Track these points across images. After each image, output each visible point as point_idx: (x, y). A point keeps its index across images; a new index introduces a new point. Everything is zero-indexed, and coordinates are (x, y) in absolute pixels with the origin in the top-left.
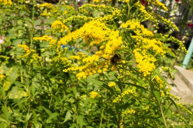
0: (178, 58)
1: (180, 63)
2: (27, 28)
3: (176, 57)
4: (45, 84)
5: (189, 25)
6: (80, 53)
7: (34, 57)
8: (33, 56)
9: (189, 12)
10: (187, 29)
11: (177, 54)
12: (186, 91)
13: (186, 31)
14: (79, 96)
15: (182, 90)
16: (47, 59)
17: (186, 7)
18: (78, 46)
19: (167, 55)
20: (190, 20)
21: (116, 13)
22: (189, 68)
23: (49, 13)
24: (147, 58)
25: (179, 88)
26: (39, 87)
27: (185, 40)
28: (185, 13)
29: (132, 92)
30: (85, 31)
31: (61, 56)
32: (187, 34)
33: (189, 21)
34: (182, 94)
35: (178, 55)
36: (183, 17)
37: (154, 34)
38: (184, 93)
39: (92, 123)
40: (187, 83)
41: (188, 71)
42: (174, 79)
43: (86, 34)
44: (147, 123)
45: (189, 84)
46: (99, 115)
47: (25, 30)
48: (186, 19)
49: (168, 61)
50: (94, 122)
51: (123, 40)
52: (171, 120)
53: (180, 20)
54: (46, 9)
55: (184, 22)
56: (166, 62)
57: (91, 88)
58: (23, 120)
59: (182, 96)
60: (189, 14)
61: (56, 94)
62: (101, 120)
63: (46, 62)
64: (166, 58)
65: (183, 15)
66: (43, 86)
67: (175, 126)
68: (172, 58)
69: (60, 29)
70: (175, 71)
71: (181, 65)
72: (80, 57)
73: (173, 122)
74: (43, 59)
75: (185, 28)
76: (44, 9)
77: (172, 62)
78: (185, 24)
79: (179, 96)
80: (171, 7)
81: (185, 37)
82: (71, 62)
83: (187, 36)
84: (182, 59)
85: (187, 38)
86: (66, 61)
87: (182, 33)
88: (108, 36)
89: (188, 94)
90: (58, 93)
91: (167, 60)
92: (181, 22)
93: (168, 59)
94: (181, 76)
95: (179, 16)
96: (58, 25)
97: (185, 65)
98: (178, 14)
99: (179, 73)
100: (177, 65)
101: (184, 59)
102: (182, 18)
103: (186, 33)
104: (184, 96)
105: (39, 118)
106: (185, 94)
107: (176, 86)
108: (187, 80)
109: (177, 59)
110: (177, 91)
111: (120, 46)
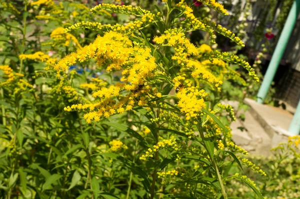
0: (251, 87)
1: (253, 94)
2: (12, 39)
3: (248, 84)
4: (42, 127)
5: (267, 35)
6: (96, 79)
7: (21, 85)
8: (19, 84)
9: (268, 16)
10: (264, 42)
11: (248, 80)
12: (262, 139)
13: (263, 45)
14: (95, 146)
15: (256, 136)
16: (45, 88)
17: (263, 7)
18: (94, 68)
19: (233, 83)
20: (269, 28)
21: (147, 18)
22: (267, 102)
23: (48, 15)
24: (193, 90)
25: (251, 133)
26: (31, 133)
27: (261, 58)
28: (262, 17)
29: (170, 144)
30: (97, 49)
31: (63, 85)
32: (265, 50)
33: (268, 30)
34: (256, 143)
35: (250, 83)
36: (259, 22)
37: (213, 49)
38: (260, 140)
39: (113, 190)
40: (264, 125)
41: (265, 106)
42: (243, 120)
43: (99, 53)
44: (197, 190)
45: (268, 127)
46: (126, 176)
47: (11, 41)
48: (263, 25)
49: (235, 92)
50: (118, 187)
51: (157, 62)
52: (238, 183)
53: (254, 28)
54: (43, 9)
55: (260, 31)
56: (231, 93)
57: (115, 134)
58: (5, 185)
59: (256, 146)
60: (267, 19)
61: (57, 144)
62: (130, 184)
63: (42, 94)
64: (232, 87)
65: (259, 19)
66: (38, 131)
67: (245, 192)
68: (242, 86)
69: (64, 42)
70: (245, 107)
71: (255, 98)
72: (96, 86)
73: (241, 185)
74: (39, 87)
75: (260, 40)
76: (40, 9)
77: (241, 93)
78: (261, 34)
79: (252, 145)
80: (240, 7)
81: (261, 54)
82: (83, 92)
83: (264, 53)
84: (256, 88)
85: (265, 56)
86: (71, 93)
87: (257, 48)
88: (133, 57)
89: (265, 143)
90: (60, 143)
91: (233, 90)
92: (256, 30)
93: (235, 89)
94: (255, 115)
95: (253, 21)
96: (62, 35)
97: (260, 98)
98: (251, 18)
99: (251, 109)
100: (248, 97)
101: (259, 88)
102: (257, 25)
103: (263, 48)
104: (260, 146)
105: (31, 181)
106: (261, 142)
107: (246, 130)
108: (263, 120)
109: (248, 88)
110: (249, 138)
111: (153, 72)
